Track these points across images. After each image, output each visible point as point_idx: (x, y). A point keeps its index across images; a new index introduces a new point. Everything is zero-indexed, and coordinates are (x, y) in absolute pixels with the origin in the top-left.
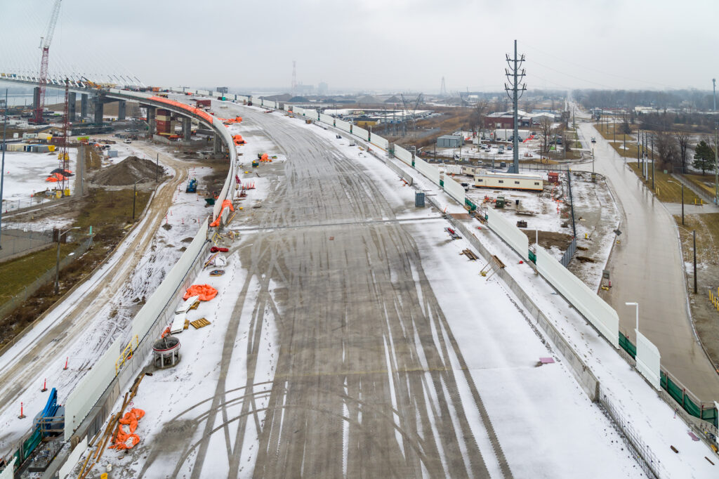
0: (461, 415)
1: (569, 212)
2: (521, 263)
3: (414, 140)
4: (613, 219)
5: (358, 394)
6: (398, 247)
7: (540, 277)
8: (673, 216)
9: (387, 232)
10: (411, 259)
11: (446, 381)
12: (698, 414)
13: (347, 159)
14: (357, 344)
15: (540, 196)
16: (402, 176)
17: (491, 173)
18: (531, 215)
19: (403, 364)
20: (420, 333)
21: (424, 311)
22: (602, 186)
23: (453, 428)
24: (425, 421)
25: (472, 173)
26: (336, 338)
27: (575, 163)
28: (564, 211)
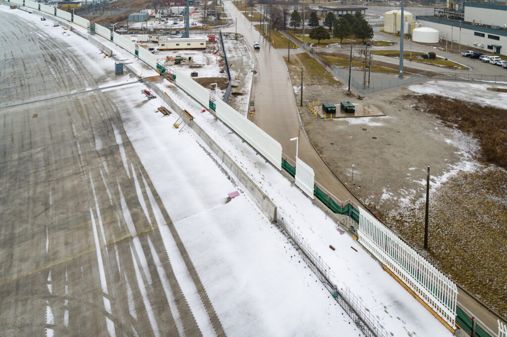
0: (170, 275)
1: (224, 62)
2: (204, 111)
3: (110, 18)
4: (250, 64)
5: (64, 287)
6: (102, 114)
7: (218, 120)
8: (283, 57)
9: (90, 101)
10: (114, 123)
11: (153, 242)
12: (339, 210)
13: (51, 38)
14: (63, 226)
15: (205, 52)
16: (103, 49)
17: (169, 39)
18: (200, 67)
19: (111, 235)
20: (125, 196)
21: (128, 173)
22: (241, 41)
23: (164, 293)
24: (137, 295)
25: (157, 40)
26: (39, 226)
27: (224, 27)
28: (220, 61)
